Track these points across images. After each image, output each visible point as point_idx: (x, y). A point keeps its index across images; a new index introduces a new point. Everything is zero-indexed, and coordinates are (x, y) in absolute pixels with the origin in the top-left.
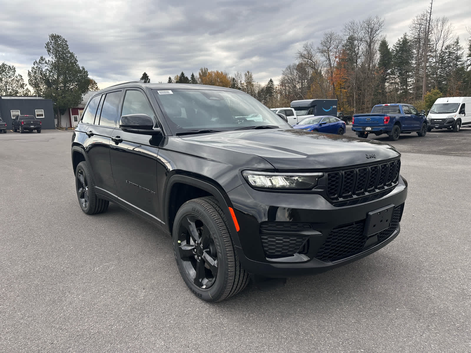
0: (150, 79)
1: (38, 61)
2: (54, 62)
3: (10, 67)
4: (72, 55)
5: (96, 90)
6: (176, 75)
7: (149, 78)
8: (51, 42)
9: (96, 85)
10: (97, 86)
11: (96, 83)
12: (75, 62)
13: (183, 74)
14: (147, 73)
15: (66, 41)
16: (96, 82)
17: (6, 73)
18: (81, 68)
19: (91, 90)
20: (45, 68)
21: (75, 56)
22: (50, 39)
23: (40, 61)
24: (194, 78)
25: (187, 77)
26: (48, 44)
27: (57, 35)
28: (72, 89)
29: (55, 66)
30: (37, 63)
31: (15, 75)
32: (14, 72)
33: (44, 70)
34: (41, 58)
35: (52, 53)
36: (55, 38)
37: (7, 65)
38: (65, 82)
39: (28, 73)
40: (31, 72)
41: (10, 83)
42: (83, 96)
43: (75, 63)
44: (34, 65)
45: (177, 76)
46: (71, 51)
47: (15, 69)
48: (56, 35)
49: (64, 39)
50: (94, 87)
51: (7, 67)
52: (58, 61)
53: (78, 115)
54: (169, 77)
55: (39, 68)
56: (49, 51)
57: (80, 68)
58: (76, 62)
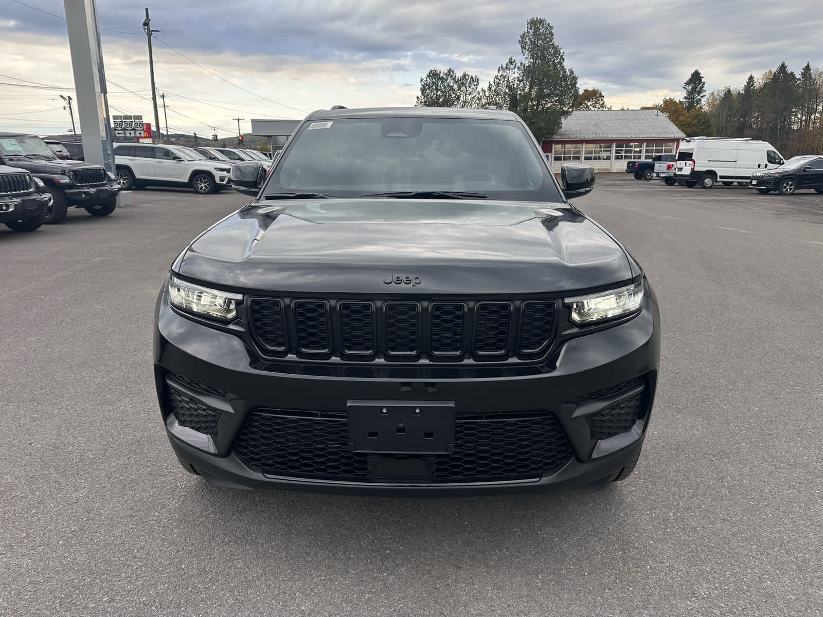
0: (704, 83)
1: (504, 66)
2: (527, 65)
3: (472, 78)
4: (557, 51)
5: (601, 109)
6: (767, 71)
7: (703, 80)
8: (528, 32)
9: (602, 100)
10: (603, 102)
11: (603, 97)
12: (560, 61)
13: (783, 67)
14: (699, 71)
15: (551, 28)
16: (603, 95)
17: (466, 87)
18: (568, 73)
19: (592, 108)
20: (514, 75)
21: (562, 52)
22: (528, 27)
23: (507, 65)
24: (810, 74)
25: (792, 73)
26: (524, 35)
27: (539, 18)
28: (548, 108)
29: (528, 72)
30: (503, 68)
31: (477, 90)
32: (477, 85)
33: (511, 79)
34: (509, 61)
35: (528, 50)
36: (535, 25)
37: (469, 76)
38: (540, 97)
39: (488, 86)
40: (493, 84)
41: (469, 102)
42: (563, 121)
43: (560, 63)
44: (499, 72)
45: (770, 72)
46: (556, 44)
47: (478, 80)
48: (537, 19)
49: (549, 24)
50: (598, 104)
51: (468, 79)
52: (534, 63)
53: (551, 152)
54: (749, 76)
55: (505, 77)
56: (523, 48)
57: (566, 72)
58: (562, 61)
